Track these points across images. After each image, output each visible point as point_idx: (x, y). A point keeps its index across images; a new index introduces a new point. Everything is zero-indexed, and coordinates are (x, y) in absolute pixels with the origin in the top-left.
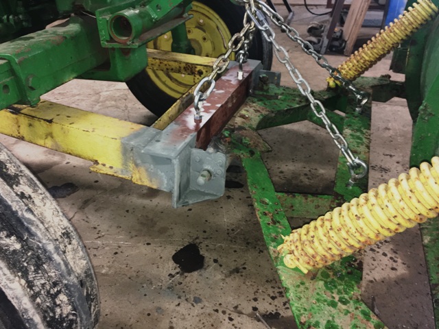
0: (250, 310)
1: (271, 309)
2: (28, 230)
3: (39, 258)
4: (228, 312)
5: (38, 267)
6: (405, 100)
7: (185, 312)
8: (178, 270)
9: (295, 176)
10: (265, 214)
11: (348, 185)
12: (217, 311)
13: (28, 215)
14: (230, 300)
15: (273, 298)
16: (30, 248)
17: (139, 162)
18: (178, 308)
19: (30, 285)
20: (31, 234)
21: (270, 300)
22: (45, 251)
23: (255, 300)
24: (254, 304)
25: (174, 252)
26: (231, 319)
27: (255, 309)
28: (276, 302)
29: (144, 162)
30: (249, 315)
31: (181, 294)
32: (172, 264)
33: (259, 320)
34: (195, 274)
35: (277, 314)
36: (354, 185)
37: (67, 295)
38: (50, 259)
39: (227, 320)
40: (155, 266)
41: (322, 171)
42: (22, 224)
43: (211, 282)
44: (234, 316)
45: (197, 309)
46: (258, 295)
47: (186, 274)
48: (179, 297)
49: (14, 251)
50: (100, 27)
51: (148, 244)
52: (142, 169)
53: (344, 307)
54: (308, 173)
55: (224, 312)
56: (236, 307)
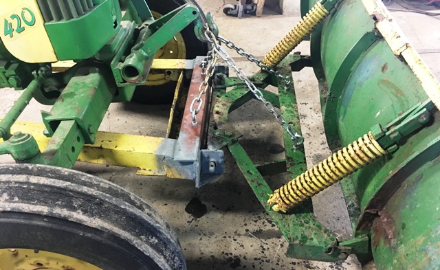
0: (245, 232)
1: (256, 228)
2: (159, 232)
3: (165, 243)
4: (232, 236)
5: (166, 247)
6: (312, 68)
7: (207, 242)
8: (192, 217)
9: (247, 132)
10: (253, 181)
11: (293, 150)
12: (225, 237)
13: (158, 225)
14: (232, 229)
15: (256, 221)
16: (161, 240)
17: (170, 165)
18: (201, 241)
19: (165, 257)
20: (161, 233)
21: (255, 223)
22: (168, 239)
23: (246, 225)
24: (246, 228)
25: (185, 207)
26: (235, 240)
27: (247, 230)
28: (258, 223)
29: (174, 165)
30: (245, 235)
31: (200, 232)
32: (187, 215)
33: (251, 237)
34: (204, 217)
35: (261, 230)
36: (296, 150)
37: (178, 256)
38: (170, 242)
39: (233, 241)
40: (176, 218)
41: (263, 125)
42: (156, 230)
43: (215, 220)
44: (236, 237)
45: (213, 239)
46: (246, 222)
47: (198, 219)
48: (200, 235)
49: (157, 243)
50: (115, 74)
51: (166, 205)
52: (173, 169)
53: (307, 225)
54: (255, 129)
55: (230, 237)
56: (236, 232)
